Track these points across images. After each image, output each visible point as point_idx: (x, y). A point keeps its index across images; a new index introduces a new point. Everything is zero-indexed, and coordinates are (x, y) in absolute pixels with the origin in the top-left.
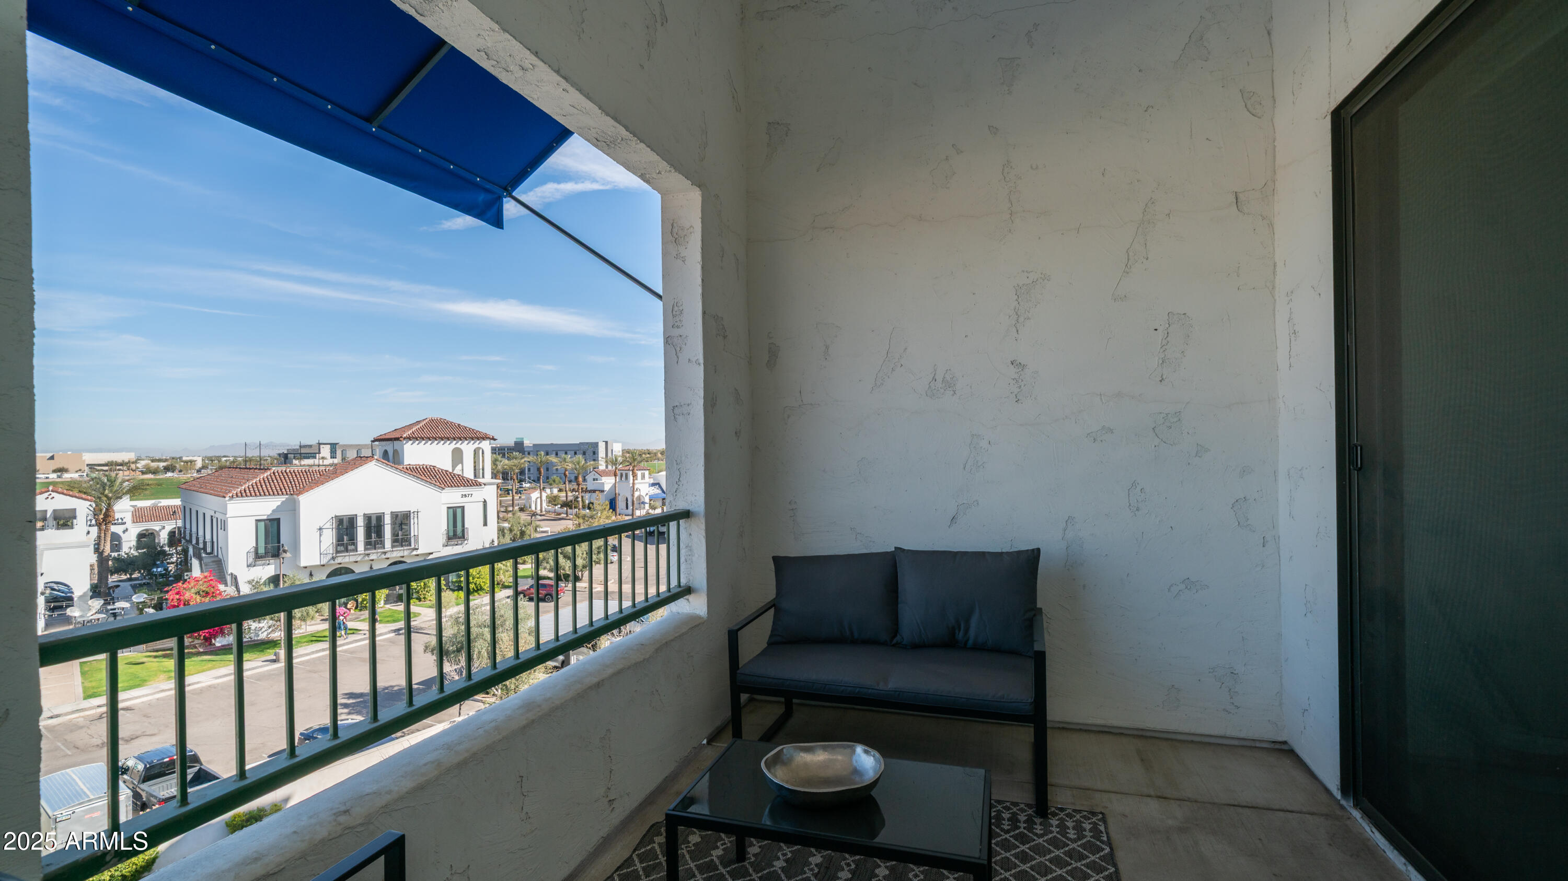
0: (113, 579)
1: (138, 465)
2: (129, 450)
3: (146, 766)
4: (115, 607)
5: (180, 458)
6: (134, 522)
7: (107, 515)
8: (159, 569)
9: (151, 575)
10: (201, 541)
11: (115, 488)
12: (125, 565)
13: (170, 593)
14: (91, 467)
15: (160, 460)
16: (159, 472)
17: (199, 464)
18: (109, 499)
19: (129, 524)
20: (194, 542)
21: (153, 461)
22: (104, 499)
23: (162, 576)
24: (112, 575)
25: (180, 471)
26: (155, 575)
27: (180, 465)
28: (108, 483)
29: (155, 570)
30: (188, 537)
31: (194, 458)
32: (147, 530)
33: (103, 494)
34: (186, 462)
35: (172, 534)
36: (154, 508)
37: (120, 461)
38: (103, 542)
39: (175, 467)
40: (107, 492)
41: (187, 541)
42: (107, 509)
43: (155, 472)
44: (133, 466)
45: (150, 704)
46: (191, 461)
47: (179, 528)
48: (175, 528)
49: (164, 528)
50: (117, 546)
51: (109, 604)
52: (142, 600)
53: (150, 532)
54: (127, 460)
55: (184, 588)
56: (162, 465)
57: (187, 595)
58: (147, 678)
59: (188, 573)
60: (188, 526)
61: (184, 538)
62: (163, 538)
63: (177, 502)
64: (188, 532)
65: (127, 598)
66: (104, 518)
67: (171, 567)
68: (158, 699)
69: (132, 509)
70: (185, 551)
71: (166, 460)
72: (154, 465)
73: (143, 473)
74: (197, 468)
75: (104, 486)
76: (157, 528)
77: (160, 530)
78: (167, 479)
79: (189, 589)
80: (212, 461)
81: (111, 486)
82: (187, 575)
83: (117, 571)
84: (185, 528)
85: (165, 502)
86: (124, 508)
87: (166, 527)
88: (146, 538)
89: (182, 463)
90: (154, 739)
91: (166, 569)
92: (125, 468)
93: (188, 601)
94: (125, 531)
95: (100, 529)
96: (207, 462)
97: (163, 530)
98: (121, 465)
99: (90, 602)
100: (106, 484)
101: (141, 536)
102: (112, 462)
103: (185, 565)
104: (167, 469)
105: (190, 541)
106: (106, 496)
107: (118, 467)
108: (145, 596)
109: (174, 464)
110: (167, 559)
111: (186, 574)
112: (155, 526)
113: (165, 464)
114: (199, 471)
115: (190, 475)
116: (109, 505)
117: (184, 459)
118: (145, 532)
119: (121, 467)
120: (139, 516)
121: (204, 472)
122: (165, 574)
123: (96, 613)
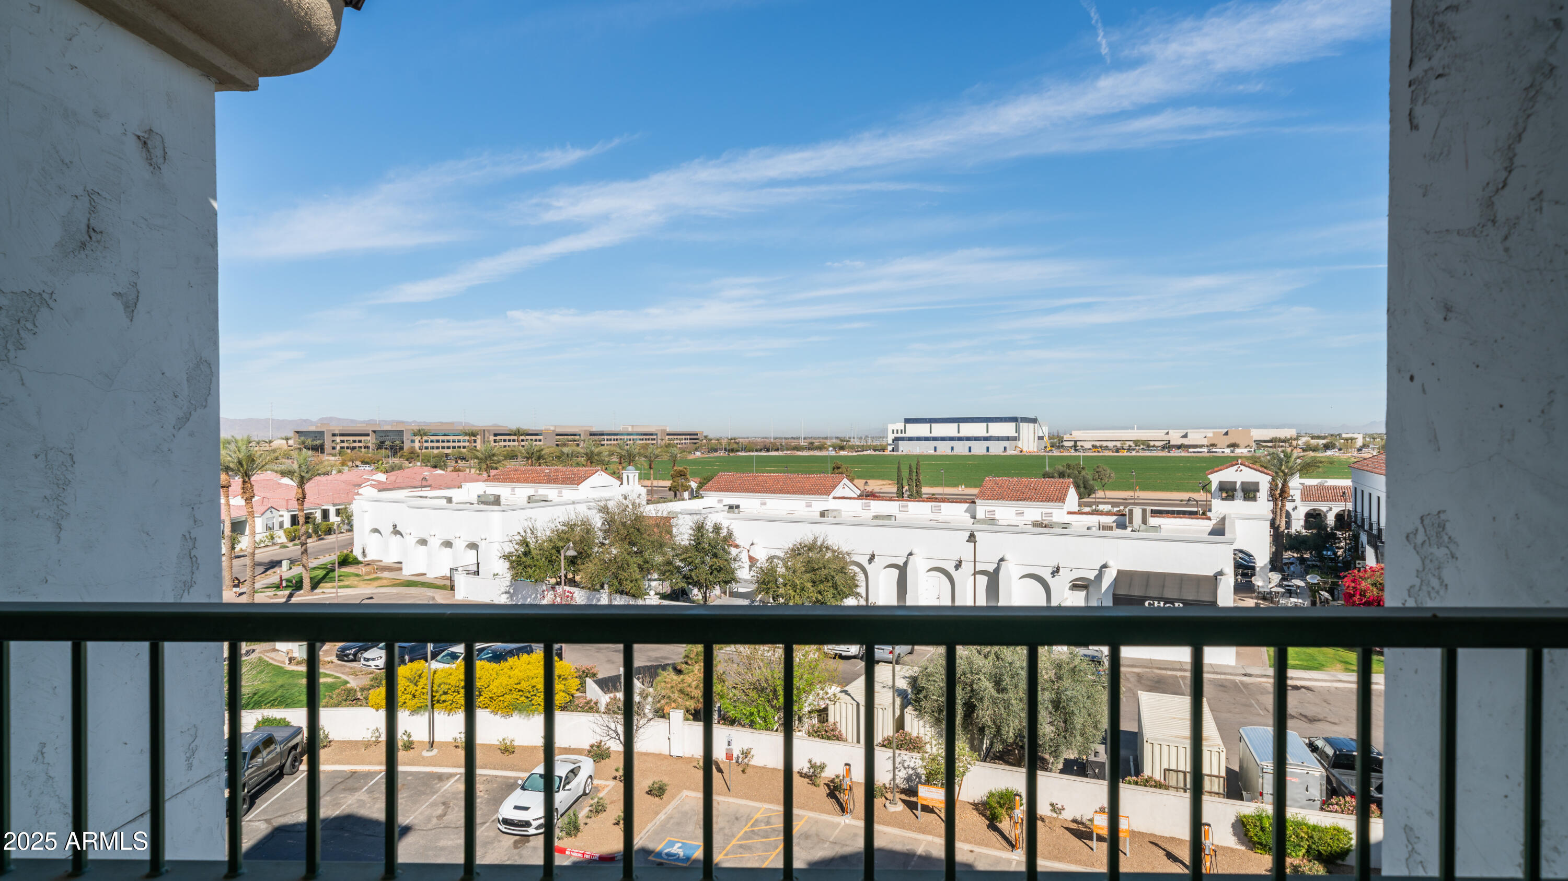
0: (1288, 555)
1: (1300, 442)
2: (1290, 426)
3: (1335, 752)
4: (1290, 584)
5: (1340, 435)
6: (1302, 501)
7: (1283, 491)
8: (1329, 553)
9: (1321, 558)
10: (1375, 527)
11: (1290, 464)
12: (1297, 543)
13: (1346, 579)
14: (1258, 442)
15: (1319, 437)
16: (1318, 450)
17: (1359, 443)
18: (1285, 475)
19: (1298, 502)
20: (1366, 527)
21: (1313, 438)
22: (1281, 474)
23: (1331, 559)
24: (1286, 551)
25: (1340, 449)
26: (1326, 558)
27: (1340, 443)
28: (1285, 459)
29: (1325, 553)
30: (1359, 523)
31: (1355, 436)
32: (1314, 510)
33: (1280, 469)
34: (1347, 440)
35: (1339, 517)
36: (1321, 487)
37: (1283, 437)
38: (1279, 517)
39: (1335, 444)
40: (1283, 467)
41: (1358, 526)
42: (1283, 485)
43: (1315, 449)
44: (1294, 443)
45: (1328, 690)
46: (1352, 439)
47: (1349, 511)
48: (1344, 511)
49: (1331, 509)
50: (1288, 524)
51: (1287, 579)
52: (1316, 581)
53: (1317, 512)
54: (1289, 437)
55: (1361, 577)
56: (1322, 442)
57: (1364, 585)
58: (1324, 663)
59: (1360, 562)
60: (1359, 510)
61: (1355, 522)
62: (1331, 520)
63: (1347, 483)
64: (1359, 516)
65: (1302, 578)
66: (1279, 495)
67: (1340, 552)
68: (1336, 688)
69: (1301, 487)
70: (1356, 538)
71: (1324, 438)
72: (1314, 442)
73: (1304, 450)
74: (1358, 447)
75: (1280, 461)
76: (1324, 509)
77: (1327, 511)
78: (1329, 457)
79: (1366, 579)
80: (1374, 439)
81: (1287, 462)
82: (1359, 564)
83: (1291, 548)
84: (1356, 512)
85: (1331, 482)
86: (1296, 484)
87: (1333, 509)
88: (1314, 518)
89: (1342, 441)
90: (1335, 728)
91: (1335, 554)
92: (1287, 445)
93: (1365, 591)
94: (1295, 509)
95: (1276, 505)
96: (1368, 439)
97: (1331, 511)
98: (1284, 441)
99: (1270, 574)
100: (1282, 460)
101: (1308, 515)
102: (1276, 438)
103: (1356, 553)
104: (1327, 447)
105: (1363, 526)
106: (1283, 472)
107: (1281, 444)
108: (1319, 578)
109: (1334, 442)
110: (1335, 544)
111: (1357, 562)
112: (1323, 507)
113: (1324, 441)
114: (1359, 450)
115: (1350, 455)
116: (1285, 480)
117: (1344, 436)
118: (1312, 512)
119: (1283, 444)
120: (1308, 494)
121: (1367, 454)
122: (1333, 559)
123: (1276, 586)
